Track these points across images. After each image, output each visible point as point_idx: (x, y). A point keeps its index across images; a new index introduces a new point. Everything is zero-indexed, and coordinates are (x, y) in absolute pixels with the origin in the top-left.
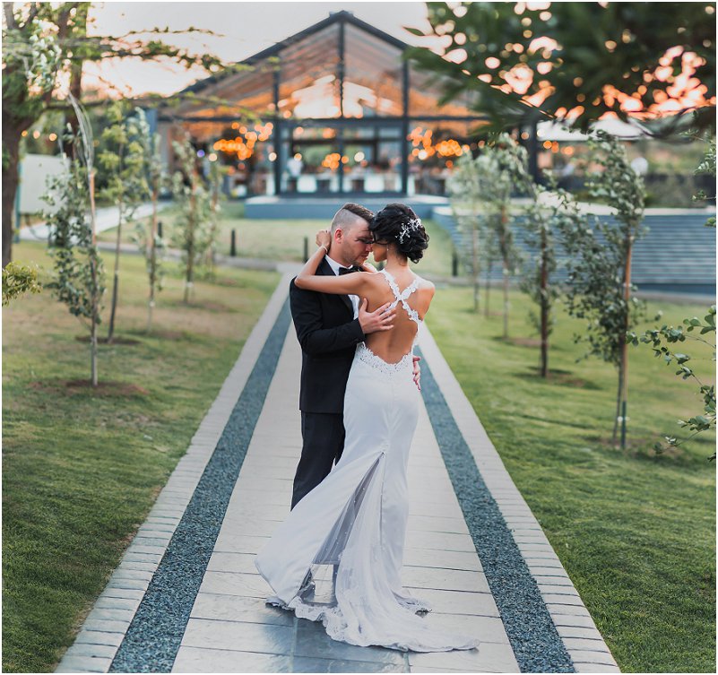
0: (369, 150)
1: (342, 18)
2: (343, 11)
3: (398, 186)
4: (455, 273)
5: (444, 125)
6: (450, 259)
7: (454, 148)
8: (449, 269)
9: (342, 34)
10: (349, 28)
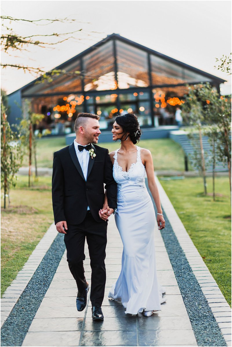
0: (134, 107)
1: (114, 38)
2: (114, 33)
3: (149, 122)
4: (187, 169)
5: (171, 89)
6: (183, 160)
7: (177, 101)
8: (183, 166)
9: (114, 45)
10: (118, 43)
